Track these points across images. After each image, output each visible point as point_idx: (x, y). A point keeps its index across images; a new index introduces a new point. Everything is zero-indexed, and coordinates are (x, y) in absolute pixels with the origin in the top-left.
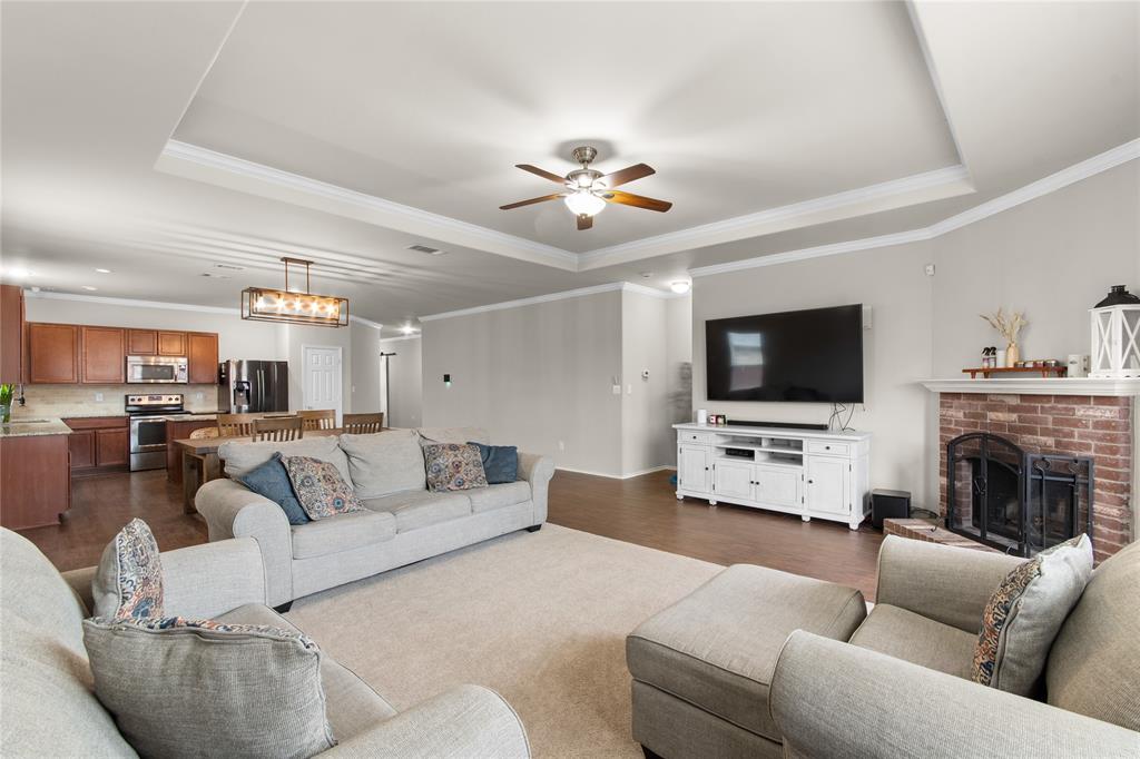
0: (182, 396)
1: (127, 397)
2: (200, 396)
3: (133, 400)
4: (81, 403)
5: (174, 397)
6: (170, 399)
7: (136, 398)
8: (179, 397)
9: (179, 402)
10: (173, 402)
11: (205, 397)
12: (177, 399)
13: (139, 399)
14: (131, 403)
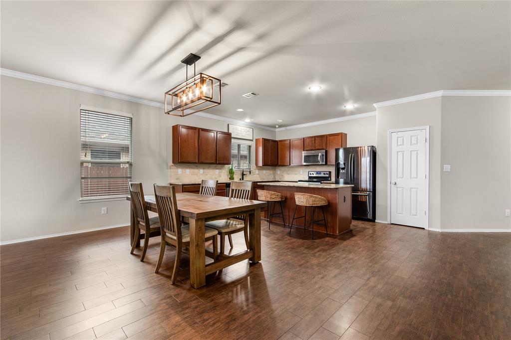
0: (330, 172)
4: (296, 174)
6: (324, 174)
12: (327, 174)
13: (313, 174)
14: (310, 175)
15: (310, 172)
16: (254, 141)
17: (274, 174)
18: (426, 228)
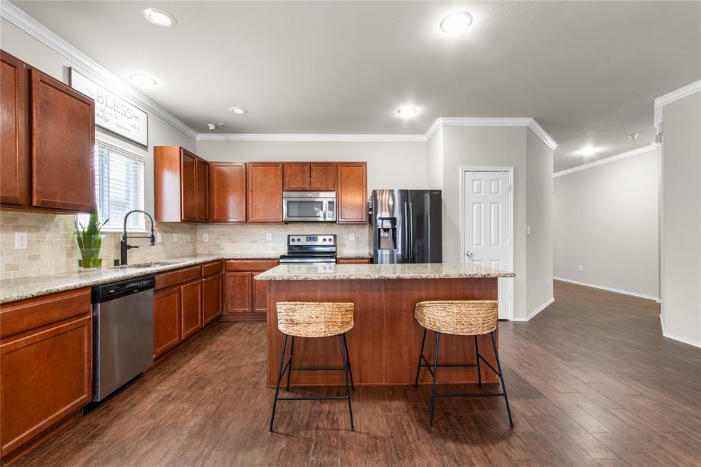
0: (335, 236)
1: (289, 236)
2: (352, 237)
3: (293, 240)
4: (256, 242)
5: (327, 238)
6: (324, 240)
7: (296, 238)
8: (332, 237)
9: (332, 243)
10: (327, 243)
11: (357, 238)
12: (330, 240)
13: (299, 240)
14: (292, 243)
15: (291, 237)
16: (151, 149)
17: (194, 242)
18: (511, 318)
